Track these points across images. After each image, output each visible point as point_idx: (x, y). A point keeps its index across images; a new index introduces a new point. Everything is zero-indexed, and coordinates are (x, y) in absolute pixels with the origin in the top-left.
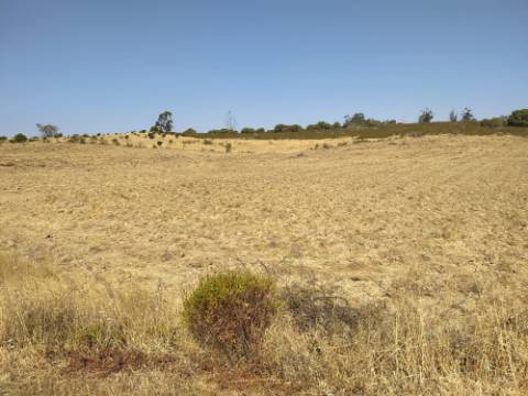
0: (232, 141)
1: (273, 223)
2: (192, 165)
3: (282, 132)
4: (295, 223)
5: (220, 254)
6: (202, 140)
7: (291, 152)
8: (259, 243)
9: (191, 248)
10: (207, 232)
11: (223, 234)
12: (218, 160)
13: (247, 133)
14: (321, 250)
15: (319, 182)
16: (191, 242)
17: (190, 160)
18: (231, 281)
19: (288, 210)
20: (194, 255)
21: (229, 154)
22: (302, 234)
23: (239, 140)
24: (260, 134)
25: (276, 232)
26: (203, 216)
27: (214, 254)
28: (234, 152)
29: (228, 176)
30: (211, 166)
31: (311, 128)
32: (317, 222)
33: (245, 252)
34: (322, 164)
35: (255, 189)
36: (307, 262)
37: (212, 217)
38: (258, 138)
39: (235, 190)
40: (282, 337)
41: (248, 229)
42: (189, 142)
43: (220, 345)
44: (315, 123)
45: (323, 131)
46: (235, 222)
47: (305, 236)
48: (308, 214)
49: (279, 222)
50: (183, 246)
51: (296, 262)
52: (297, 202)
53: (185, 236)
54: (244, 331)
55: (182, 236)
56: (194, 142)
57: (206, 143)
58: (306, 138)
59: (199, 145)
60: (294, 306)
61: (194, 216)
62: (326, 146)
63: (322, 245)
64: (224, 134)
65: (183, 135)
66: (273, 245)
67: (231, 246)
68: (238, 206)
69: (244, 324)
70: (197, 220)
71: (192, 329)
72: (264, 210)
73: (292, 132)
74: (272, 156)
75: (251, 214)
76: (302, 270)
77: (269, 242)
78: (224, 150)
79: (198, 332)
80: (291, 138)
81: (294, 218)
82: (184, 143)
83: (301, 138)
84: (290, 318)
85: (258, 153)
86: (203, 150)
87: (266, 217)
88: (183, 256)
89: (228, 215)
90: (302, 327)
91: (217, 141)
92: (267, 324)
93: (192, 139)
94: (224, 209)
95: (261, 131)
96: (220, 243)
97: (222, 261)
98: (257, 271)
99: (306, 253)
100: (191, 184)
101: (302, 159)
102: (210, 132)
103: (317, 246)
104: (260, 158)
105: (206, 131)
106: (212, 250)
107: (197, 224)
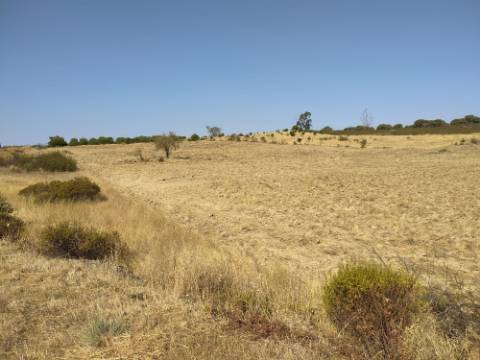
0: (367, 137)
1: (411, 220)
2: (328, 160)
3: (421, 127)
4: (436, 221)
5: (355, 244)
6: (337, 137)
7: (431, 147)
8: (393, 238)
9: (326, 236)
10: (342, 223)
11: (357, 227)
12: (353, 155)
13: (383, 129)
14: (467, 252)
15: (465, 179)
16: (327, 230)
17: (326, 155)
18: (371, 273)
19: (428, 207)
20: (329, 242)
21: (364, 150)
22: (444, 234)
23: (374, 137)
24: (398, 130)
25: (414, 229)
26: (338, 207)
27: (348, 244)
28: (369, 147)
29: (363, 170)
30: (346, 161)
31: (456, 123)
32: (462, 222)
33: (380, 246)
34: (468, 161)
35: (390, 184)
36: (453, 264)
37: (346, 209)
38: (395, 134)
39: (370, 184)
41: (383, 223)
42: (326, 139)
45: (471, 125)
46: (368, 215)
47: (448, 235)
48: (451, 213)
49: (418, 218)
50: (319, 234)
51: (440, 262)
52: (438, 199)
53: (320, 225)
55: (317, 224)
56: (330, 139)
57: (342, 139)
58: (449, 133)
59: (335, 141)
60: (438, 310)
61: (329, 207)
62: (474, 141)
63: (468, 247)
64: (360, 130)
65: (321, 132)
66: (411, 242)
67: (365, 238)
68: (372, 200)
69: (384, 318)
70: (332, 210)
72: (401, 205)
73: (436, 127)
74: (409, 151)
75: (387, 209)
76: (446, 271)
77: (405, 238)
78: (359, 146)
80: (432, 133)
81: (435, 216)
82: (321, 139)
83: (443, 133)
84: (434, 321)
85: (395, 148)
86: (338, 146)
87: (403, 213)
88: (319, 243)
89: (362, 208)
90: (447, 332)
91: (352, 137)
92: (407, 323)
93: (329, 136)
94: (358, 203)
95: (399, 127)
96: (354, 234)
97: (356, 251)
98: (396, 267)
99: (450, 253)
100: (327, 177)
101: (444, 155)
102: (346, 130)
103: (462, 248)
104: (397, 154)
105: (342, 128)
106: (346, 240)
107: (331, 215)
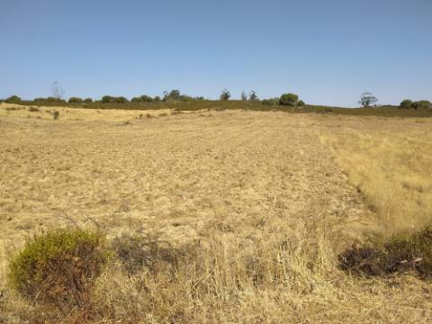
0: (59, 109)
1: (103, 183)
2: (17, 132)
3: (108, 102)
4: (123, 181)
5: (52, 213)
6: (27, 107)
7: (118, 120)
8: (88, 201)
9: (19, 211)
10: (36, 195)
11: (52, 196)
12: (46, 126)
13: (75, 102)
14: (148, 203)
15: (144, 146)
16: (19, 205)
17: (14, 126)
19: (117, 171)
20: (22, 217)
21: (57, 121)
22: (130, 191)
23: (67, 109)
24: (88, 104)
25: (106, 191)
26: (31, 179)
27: (43, 215)
28: (62, 119)
29: (57, 141)
30: (38, 132)
31: (134, 100)
32: (143, 180)
33: (76, 211)
34: (146, 131)
35: (84, 153)
36: (135, 214)
37: (41, 180)
38: (86, 107)
39: (64, 154)
40: (112, 283)
41: (79, 189)
42: (13, 109)
43: (52, 299)
44: (138, 96)
45: (146, 104)
46: (65, 184)
47: (133, 192)
48: (135, 173)
49: (109, 181)
50: (10, 210)
51: (125, 215)
52: (125, 163)
53: (11, 200)
54: (75, 283)
55: (7, 200)
56: (19, 109)
57: (33, 110)
58: (131, 109)
59: (24, 112)
60: (124, 254)
61: (20, 180)
62: (148, 116)
63: (148, 199)
64: (51, 102)
65: (7, 101)
66: (104, 202)
67: (61, 206)
68: (68, 169)
69: (74, 277)
70: (25, 183)
71: (20, 289)
72: (95, 171)
73: (120, 103)
74: (99, 123)
75: (82, 176)
76: (130, 222)
77: (99, 200)
78: (52, 117)
79: (27, 291)
80: (117, 108)
81: (123, 177)
82: (8, 109)
83: (126, 109)
84: (120, 265)
85: (87, 120)
86: (29, 117)
87: (96, 177)
88: (10, 219)
89: (57, 178)
90: (130, 271)
91: (44, 108)
92: (98, 274)
93: (17, 106)
94: (53, 173)
95: (89, 101)
96: (50, 204)
97: (52, 221)
98: (87, 227)
99: (134, 207)
100: (17, 150)
101: (128, 127)
102: (36, 100)
103: (143, 200)
104: (89, 125)
105: (32, 99)
106: (41, 212)
107: (24, 188)
